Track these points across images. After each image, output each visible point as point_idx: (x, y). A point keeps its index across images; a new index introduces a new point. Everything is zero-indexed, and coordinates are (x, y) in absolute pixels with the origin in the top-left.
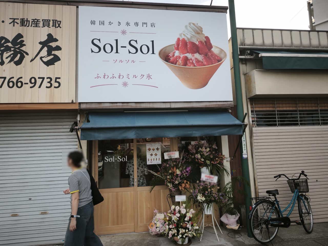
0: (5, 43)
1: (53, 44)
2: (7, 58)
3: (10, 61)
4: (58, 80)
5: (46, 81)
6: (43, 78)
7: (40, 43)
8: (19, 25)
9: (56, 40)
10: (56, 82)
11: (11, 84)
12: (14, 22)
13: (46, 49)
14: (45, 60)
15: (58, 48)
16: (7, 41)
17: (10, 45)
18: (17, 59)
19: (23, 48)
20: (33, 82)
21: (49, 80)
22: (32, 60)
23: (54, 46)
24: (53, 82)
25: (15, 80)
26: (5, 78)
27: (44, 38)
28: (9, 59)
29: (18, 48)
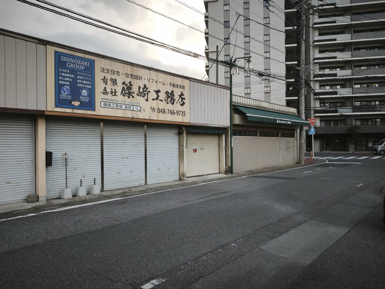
0: (168, 94)
1: (183, 97)
2: (169, 101)
3: (170, 103)
4: (185, 113)
5: (181, 112)
6: (180, 111)
7: (179, 96)
8: (172, 86)
9: (183, 95)
10: (184, 113)
11: (171, 113)
12: (170, 84)
13: (181, 98)
14: (181, 103)
15: (184, 99)
16: (169, 93)
17: (170, 95)
18: (172, 102)
19: (174, 97)
20: (178, 112)
21: (182, 112)
22: (177, 103)
23: (183, 98)
24: (183, 113)
25: (172, 111)
26: (169, 110)
27: (180, 94)
28: (170, 101)
29: (172, 97)
